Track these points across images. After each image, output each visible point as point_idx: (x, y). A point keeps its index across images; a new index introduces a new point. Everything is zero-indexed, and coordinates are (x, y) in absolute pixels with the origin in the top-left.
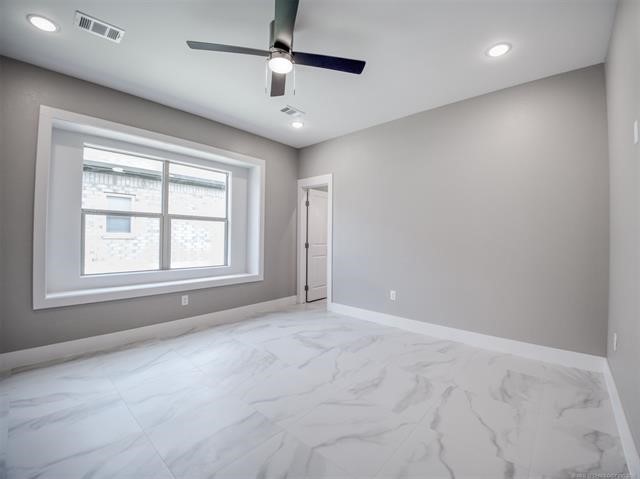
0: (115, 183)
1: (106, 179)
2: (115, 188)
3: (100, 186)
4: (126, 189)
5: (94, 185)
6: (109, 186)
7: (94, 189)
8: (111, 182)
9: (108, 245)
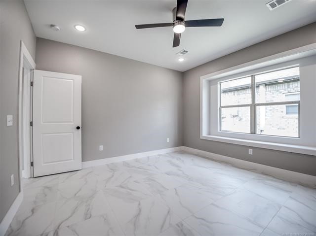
0: (288, 87)
1: (284, 86)
2: (289, 90)
3: (280, 91)
4: (295, 89)
5: (278, 91)
6: (285, 90)
7: (278, 93)
8: (286, 87)
9: (286, 121)
